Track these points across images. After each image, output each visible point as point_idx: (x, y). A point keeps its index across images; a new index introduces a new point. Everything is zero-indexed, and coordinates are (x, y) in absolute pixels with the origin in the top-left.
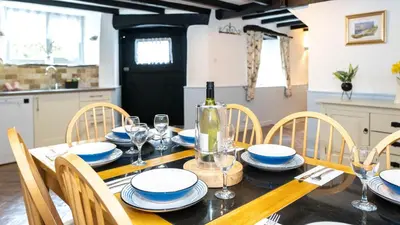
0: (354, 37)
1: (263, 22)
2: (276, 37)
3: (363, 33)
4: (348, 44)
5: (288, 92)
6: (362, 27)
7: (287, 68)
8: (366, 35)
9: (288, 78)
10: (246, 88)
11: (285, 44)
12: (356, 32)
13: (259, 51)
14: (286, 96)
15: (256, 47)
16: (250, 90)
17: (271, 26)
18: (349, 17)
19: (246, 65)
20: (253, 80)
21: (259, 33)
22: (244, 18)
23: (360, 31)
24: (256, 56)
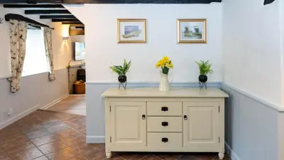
0: (124, 37)
1: (27, 12)
2: (40, 28)
3: (131, 34)
4: (120, 42)
5: (52, 77)
6: (130, 29)
7: (50, 56)
8: (133, 36)
9: (52, 65)
10: (10, 80)
11: (48, 35)
12: (126, 33)
13: (24, 41)
14: (50, 80)
15: (21, 37)
16: (15, 81)
17: (35, 17)
18: (120, 20)
19: (10, 55)
20: (18, 70)
21: (23, 23)
22: (5, 6)
23: (129, 32)
24: (21, 45)
